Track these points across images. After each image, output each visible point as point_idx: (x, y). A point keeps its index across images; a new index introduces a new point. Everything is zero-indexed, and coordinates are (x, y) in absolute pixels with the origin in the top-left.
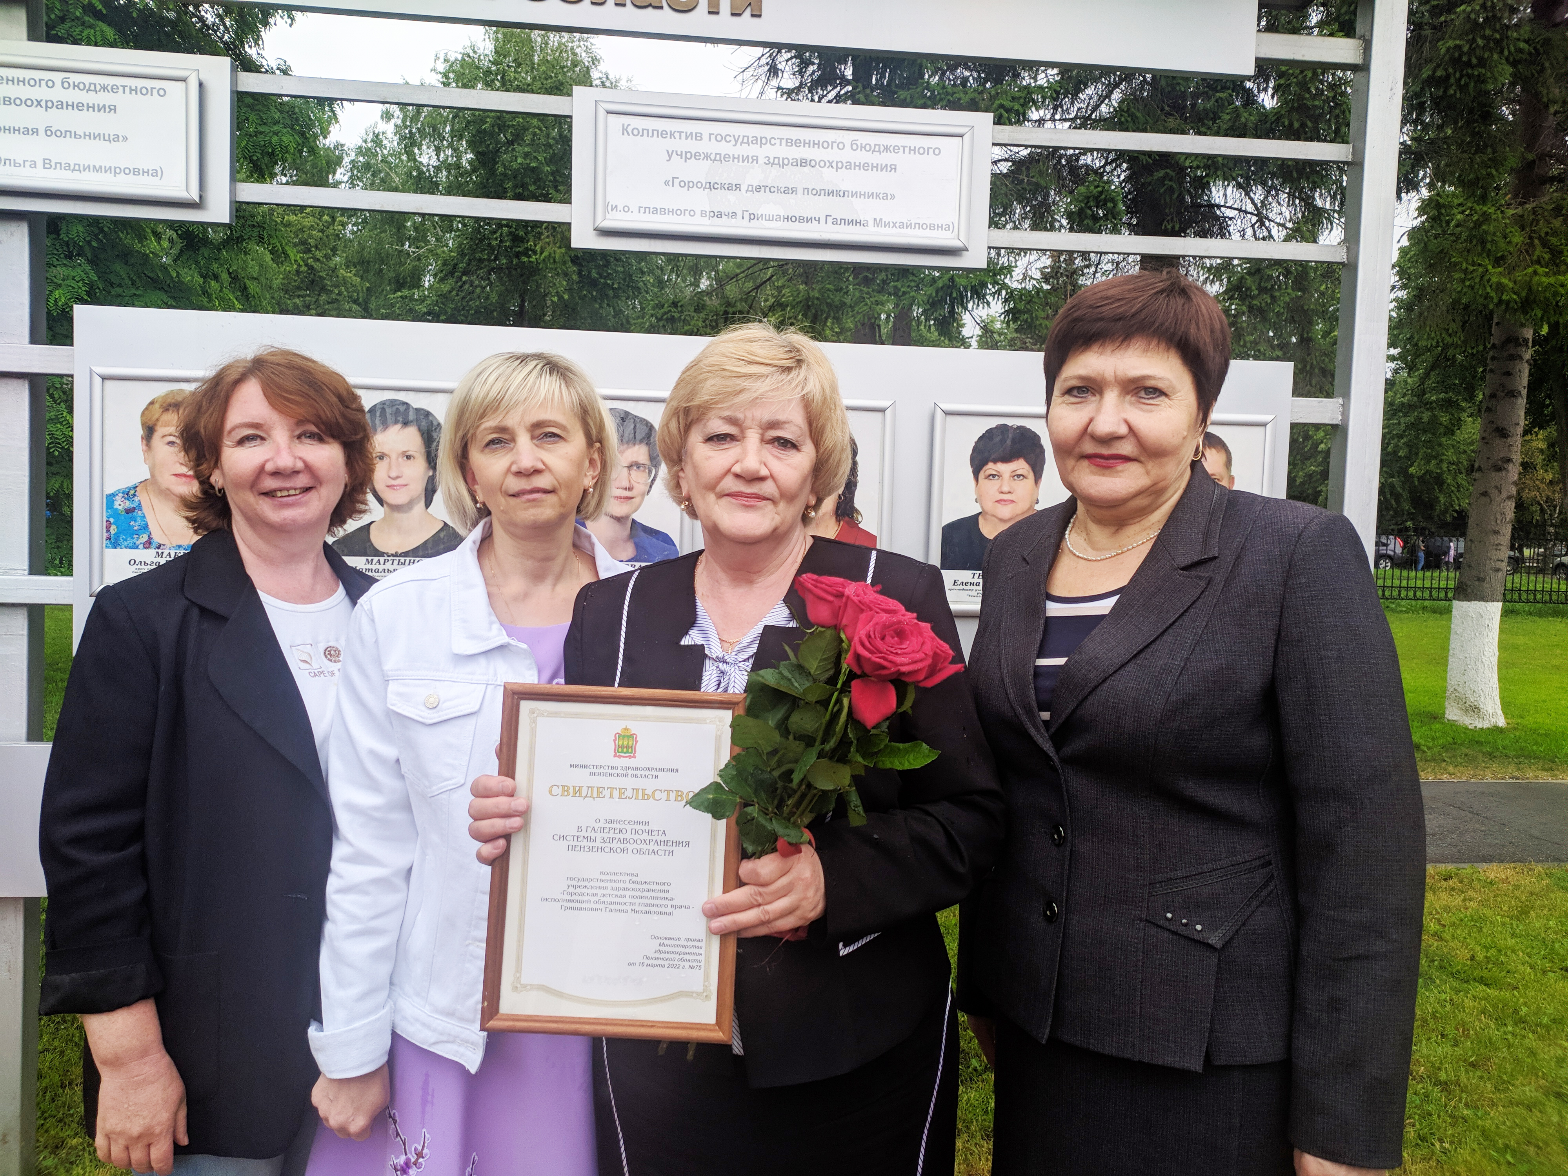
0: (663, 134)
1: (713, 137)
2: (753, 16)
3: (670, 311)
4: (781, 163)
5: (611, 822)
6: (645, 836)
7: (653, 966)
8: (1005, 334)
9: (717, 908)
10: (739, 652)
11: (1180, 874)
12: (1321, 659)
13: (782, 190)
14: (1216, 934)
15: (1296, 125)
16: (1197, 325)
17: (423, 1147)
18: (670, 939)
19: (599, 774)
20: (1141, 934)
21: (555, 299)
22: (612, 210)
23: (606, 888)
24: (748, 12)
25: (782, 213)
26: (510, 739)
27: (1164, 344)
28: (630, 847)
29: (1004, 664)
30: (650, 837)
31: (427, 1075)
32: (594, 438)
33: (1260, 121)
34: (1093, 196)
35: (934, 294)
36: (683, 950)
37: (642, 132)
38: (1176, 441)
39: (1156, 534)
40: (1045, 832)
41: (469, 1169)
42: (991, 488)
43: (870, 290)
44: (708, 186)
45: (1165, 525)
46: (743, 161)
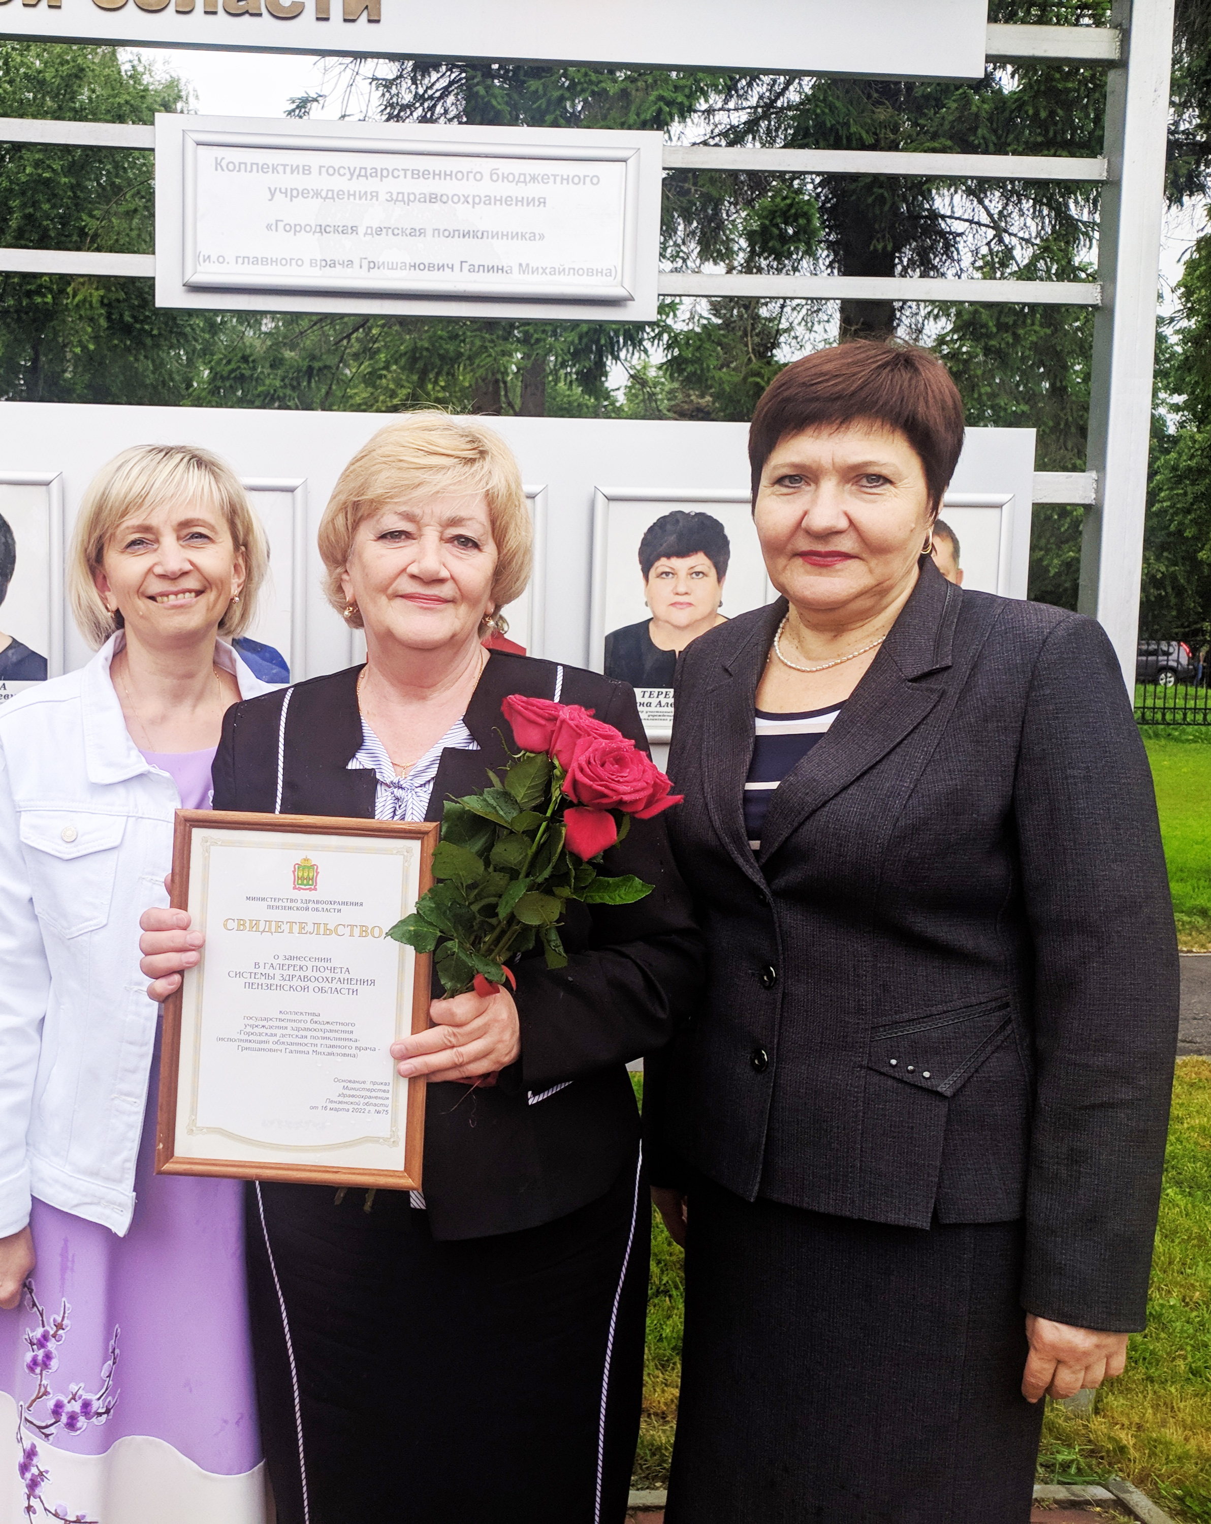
0: (264, 168)
1: (324, 170)
2: (370, 21)
3: (239, 367)
4: (406, 199)
5: (291, 958)
6: (327, 974)
7: (336, 1110)
8: (663, 384)
9: (407, 1049)
10: (415, 776)
11: (906, 1016)
12: (1066, 778)
13: (408, 232)
14: (946, 1081)
15: (1043, 114)
16: (927, 402)
17: (63, 1317)
18: (354, 1082)
19: (277, 907)
20: (862, 1082)
21: (78, 350)
22: (204, 261)
23: (286, 1028)
24: (364, 16)
25: (408, 260)
26: (182, 868)
27: (888, 426)
28: (311, 985)
29: (707, 788)
30: (333, 975)
31: (66, 1241)
32: (241, 542)
33: (996, 109)
34: (781, 209)
35: (577, 341)
36: (368, 1094)
37: (240, 167)
38: (901, 535)
39: (880, 641)
40: (753, 974)
41: (112, 1342)
42: (664, 588)
43: (494, 337)
44: (318, 229)
45: (891, 631)
46: (360, 198)
